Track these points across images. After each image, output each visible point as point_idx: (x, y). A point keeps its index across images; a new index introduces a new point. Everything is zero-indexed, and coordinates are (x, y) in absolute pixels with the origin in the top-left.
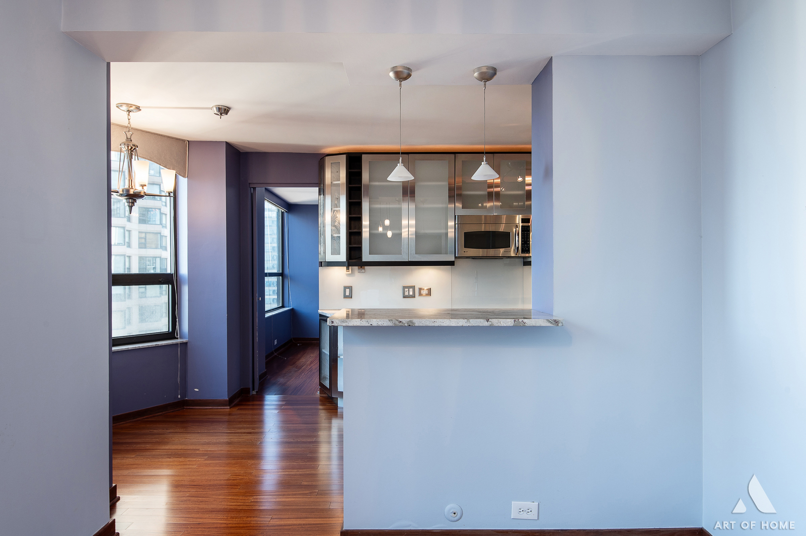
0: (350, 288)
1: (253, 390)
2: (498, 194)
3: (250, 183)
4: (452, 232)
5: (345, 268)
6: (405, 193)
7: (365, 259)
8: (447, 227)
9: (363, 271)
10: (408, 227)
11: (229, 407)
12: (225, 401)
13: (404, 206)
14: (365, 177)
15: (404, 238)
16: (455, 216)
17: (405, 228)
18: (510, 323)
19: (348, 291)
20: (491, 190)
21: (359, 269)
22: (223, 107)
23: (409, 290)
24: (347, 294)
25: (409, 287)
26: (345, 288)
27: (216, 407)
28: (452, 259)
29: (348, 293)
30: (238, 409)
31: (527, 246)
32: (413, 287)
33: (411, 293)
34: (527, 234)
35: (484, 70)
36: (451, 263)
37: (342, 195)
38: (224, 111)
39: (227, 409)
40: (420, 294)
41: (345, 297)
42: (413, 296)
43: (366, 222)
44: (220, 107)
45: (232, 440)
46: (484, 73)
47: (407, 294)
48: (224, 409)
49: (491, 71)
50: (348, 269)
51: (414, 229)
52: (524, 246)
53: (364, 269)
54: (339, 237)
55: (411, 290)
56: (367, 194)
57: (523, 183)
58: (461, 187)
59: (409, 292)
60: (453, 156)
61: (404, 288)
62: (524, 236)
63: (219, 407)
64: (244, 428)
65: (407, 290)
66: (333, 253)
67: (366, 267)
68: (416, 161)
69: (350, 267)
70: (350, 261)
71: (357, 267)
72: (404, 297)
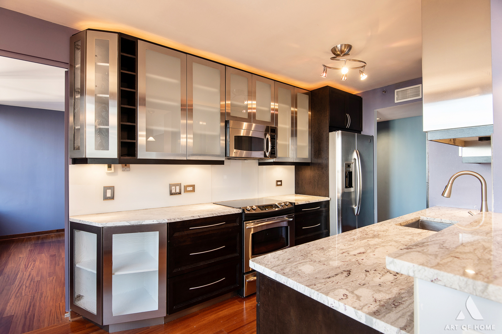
0: (112, 188)
5: (106, 166)
9: (128, 169)
16: (226, 121)
19: (109, 191)
21: (123, 167)
23: (175, 188)
25: (176, 185)
26: (106, 188)
28: (222, 158)
29: (109, 193)
31: (274, 150)
32: (180, 185)
34: (274, 141)
40: (186, 191)
41: (106, 198)
42: (180, 193)
47: (173, 191)
50: (110, 167)
52: (272, 150)
53: (129, 167)
54: (107, 130)
55: (178, 187)
60: (224, 67)
61: (171, 186)
62: (272, 142)
65: (173, 187)
66: (97, 149)
67: (131, 165)
68: (193, 63)
69: (113, 165)
70: (122, 158)
71: (120, 165)
72: (171, 194)
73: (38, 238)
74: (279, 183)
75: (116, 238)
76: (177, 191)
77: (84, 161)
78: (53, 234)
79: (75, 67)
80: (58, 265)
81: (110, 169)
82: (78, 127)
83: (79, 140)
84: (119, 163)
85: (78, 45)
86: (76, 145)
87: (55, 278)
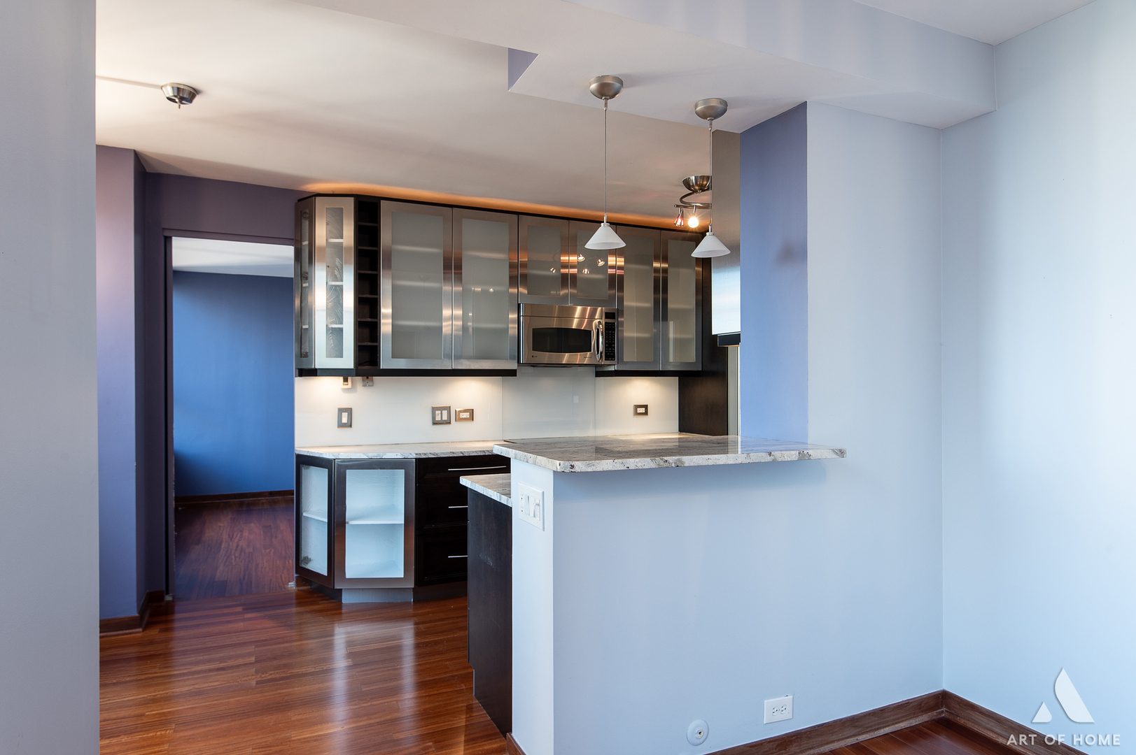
0: (349, 411)
1: (167, 593)
2: (574, 276)
3: (164, 229)
4: (515, 328)
5: (341, 379)
6: (447, 267)
7: (384, 365)
8: (507, 321)
9: (370, 383)
10: (451, 317)
11: (140, 630)
12: (132, 619)
13: (447, 288)
14: (386, 237)
15: (446, 335)
16: (519, 305)
17: (447, 320)
18: (794, 456)
19: (345, 415)
20: (564, 271)
21: (363, 380)
22: (186, 88)
23: (441, 413)
24: (345, 420)
25: (442, 409)
26: (341, 411)
27: (115, 633)
28: (512, 365)
29: (346, 418)
30: (161, 631)
31: (612, 350)
32: (448, 409)
33: (445, 418)
34: (612, 334)
35: (714, 104)
36: (511, 373)
37: (346, 263)
38: (185, 95)
39: (137, 633)
40: (458, 419)
41: (341, 425)
42: (449, 423)
43: (386, 310)
44: (182, 87)
45: (196, 686)
46: (712, 107)
47: (438, 418)
48: (130, 633)
49: (721, 106)
50: (346, 380)
51: (460, 323)
52: (608, 350)
53: (372, 380)
54: (341, 330)
55: (445, 412)
56: (389, 266)
57: (606, 266)
58: (526, 264)
59: (442, 417)
60: (515, 217)
61: (434, 409)
62: (609, 336)
63: (121, 632)
64: (204, 662)
65: (438, 412)
66: (329, 355)
67: (376, 378)
68: (463, 219)
69: (349, 378)
70: (360, 368)
71: (360, 378)
72: (435, 423)
73: (241, 504)
74: (642, 410)
75: (350, 475)
76: (443, 419)
77: (313, 372)
78: (263, 499)
79: (301, 244)
80: (276, 537)
81: (346, 383)
82: (306, 327)
83: (307, 344)
84: (356, 376)
85: (305, 213)
86: (303, 350)
87: (273, 550)
